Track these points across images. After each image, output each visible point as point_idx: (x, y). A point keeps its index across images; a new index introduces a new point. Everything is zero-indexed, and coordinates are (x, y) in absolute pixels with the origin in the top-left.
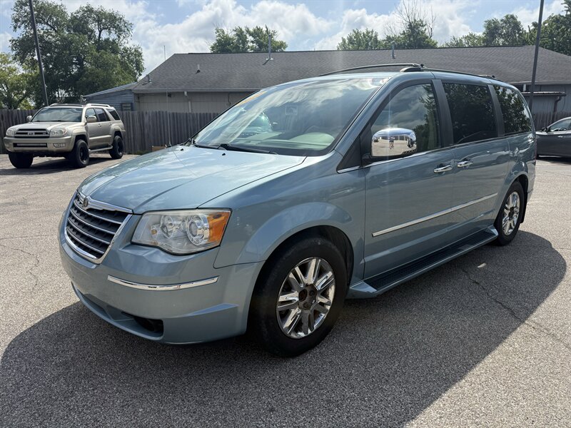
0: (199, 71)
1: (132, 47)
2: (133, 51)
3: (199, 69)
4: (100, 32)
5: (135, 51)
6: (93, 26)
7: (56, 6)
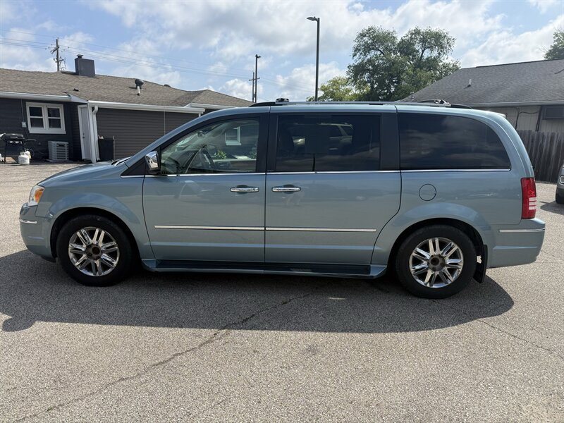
0: (469, 86)
1: (451, 62)
2: (451, 66)
3: (470, 83)
4: (423, 51)
5: (453, 66)
6: (418, 47)
7: (389, 34)
